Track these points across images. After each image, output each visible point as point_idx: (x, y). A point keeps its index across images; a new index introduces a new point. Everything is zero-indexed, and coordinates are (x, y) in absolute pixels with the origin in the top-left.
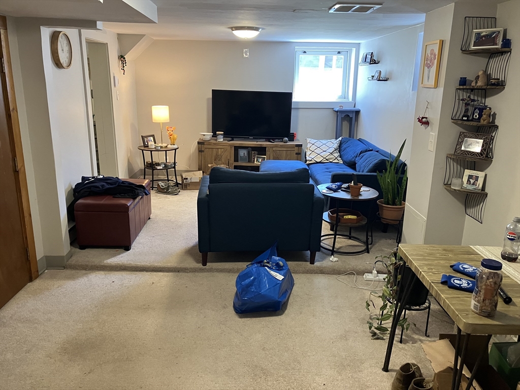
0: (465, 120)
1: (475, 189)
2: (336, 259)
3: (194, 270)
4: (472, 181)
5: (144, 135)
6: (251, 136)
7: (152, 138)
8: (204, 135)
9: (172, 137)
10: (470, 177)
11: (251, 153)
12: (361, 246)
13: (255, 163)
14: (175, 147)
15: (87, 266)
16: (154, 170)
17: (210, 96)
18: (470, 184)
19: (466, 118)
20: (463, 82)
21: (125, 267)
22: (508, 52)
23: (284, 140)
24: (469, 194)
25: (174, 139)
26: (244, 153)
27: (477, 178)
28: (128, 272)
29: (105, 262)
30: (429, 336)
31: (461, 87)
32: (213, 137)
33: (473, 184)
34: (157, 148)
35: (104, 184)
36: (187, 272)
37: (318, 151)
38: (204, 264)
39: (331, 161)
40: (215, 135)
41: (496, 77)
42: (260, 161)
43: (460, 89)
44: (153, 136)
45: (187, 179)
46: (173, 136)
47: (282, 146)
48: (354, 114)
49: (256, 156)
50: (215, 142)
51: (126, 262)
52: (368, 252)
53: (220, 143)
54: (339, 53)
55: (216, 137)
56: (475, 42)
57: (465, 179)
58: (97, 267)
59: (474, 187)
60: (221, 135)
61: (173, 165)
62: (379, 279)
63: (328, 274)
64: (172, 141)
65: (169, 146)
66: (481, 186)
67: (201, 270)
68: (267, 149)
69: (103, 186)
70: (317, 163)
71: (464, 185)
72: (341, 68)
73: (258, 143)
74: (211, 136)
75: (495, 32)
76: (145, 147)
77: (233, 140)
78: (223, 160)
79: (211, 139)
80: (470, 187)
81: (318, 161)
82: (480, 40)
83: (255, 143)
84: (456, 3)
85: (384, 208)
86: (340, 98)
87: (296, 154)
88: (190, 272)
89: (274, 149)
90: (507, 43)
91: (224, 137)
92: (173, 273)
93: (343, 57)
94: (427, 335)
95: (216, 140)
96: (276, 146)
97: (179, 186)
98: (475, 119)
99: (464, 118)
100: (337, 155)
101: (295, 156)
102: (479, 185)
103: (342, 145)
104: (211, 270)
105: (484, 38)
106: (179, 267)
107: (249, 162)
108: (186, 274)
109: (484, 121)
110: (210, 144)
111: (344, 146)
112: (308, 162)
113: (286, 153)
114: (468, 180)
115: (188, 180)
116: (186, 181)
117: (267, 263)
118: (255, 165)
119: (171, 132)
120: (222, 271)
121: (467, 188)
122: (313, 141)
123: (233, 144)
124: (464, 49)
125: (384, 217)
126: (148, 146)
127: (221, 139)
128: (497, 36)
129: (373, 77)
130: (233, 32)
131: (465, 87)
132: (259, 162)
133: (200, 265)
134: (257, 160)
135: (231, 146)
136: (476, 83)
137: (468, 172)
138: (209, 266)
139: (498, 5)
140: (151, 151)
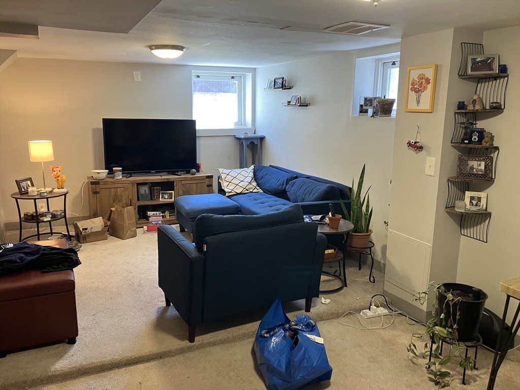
0: (466, 143)
1: (479, 210)
2: (328, 301)
3: (182, 351)
4: (474, 202)
5: (18, 179)
6: (153, 170)
7: (29, 182)
8: (99, 173)
9: (59, 178)
10: (472, 198)
11: (154, 189)
12: (333, 280)
13: (161, 200)
14: (64, 190)
15: (25, 382)
16: (39, 222)
17: (101, 126)
18: (473, 205)
19: (467, 142)
20: (461, 106)
21: (86, 369)
22: (505, 77)
23: (191, 171)
24: (474, 215)
25: (63, 181)
26: (145, 190)
27: (479, 199)
28: (92, 376)
29: (53, 369)
30: (477, 369)
31: (459, 111)
32: (108, 174)
33: (476, 205)
34: (42, 194)
35: (22, 255)
36: (173, 356)
37: (236, 182)
38: (192, 340)
39: (251, 191)
40: (111, 172)
41: (495, 101)
42: (166, 197)
43: (457, 113)
44: (30, 179)
45: (86, 229)
46: (62, 178)
47: (191, 179)
48: (259, 141)
49: (161, 192)
50: (112, 180)
51: (84, 363)
52: (346, 286)
53: (118, 182)
54: (233, 78)
55: (113, 174)
56: (471, 67)
57: (467, 200)
58: (42, 380)
59: (478, 208)
60: (120, 171)
61: (63, 214)
62: (379, 314)
63: (328, 319)
64: (61, 183)
65: (56, 190)
66: (485, 206)
67: (190, 349)
68: (175, 184)
69: (21, 258)
70: (238, 194)
71: (467, 207)
72: (236, 93)
73: (163, 177)
74: (107, 173)
75: (490, 58)
76: (21, 194)
77: (131, 176)
78: (124, 201)
79: (106, 177)
80: (474, 209)
81: (239, 192)
82: (476, 66)
83: (160, 177)
84: (455, 28)
85: (354, 237)
86: (236, 124)
87: (208, 186)
88: (176, 354)
89: (183, 182)
90: (503, 69)
91: (122, 173)
92: (156, 362)
93: (236, 82)
94: (476, 368)
95: (113, 178)
96: (185, 179)
97: (72, 238)
98: (474, 142)
99: (465, 141)
100: (255, 184)
101: (206, 188)
102: (483, 206)
103: (257, 174)
104: (202, 346)
105: (480, 64)
106: (162, 351)
107: (151, 199)
108: (172, 358)
109: (486, 143)
110: (106, 183)
111: (260, 174)
112: (227, 194)
113: (197, 185)
114: (471, 202)
115: (87, 231)
116: (85, 232)
117: (296, 325)
118: (161, 203)
119: (59, 173)
120: (214, 344)
121: (471, 210)
122: (227, 171)
123: (136, 180)
124: (460, 74)
125: (354, 246)
126: (28, 193)
127: (119, 176)
128: (492, 61)
129: (290, 102)
130: (152, 51)
131: (463, 111)
132: (165, 199)
133: (186, 343)
134: (162, 197)
135: (132, 183)
136: (474, 106)
137: (468, 194)
138: (199, 341)
139: (484, 32)
140: (35, 199)
